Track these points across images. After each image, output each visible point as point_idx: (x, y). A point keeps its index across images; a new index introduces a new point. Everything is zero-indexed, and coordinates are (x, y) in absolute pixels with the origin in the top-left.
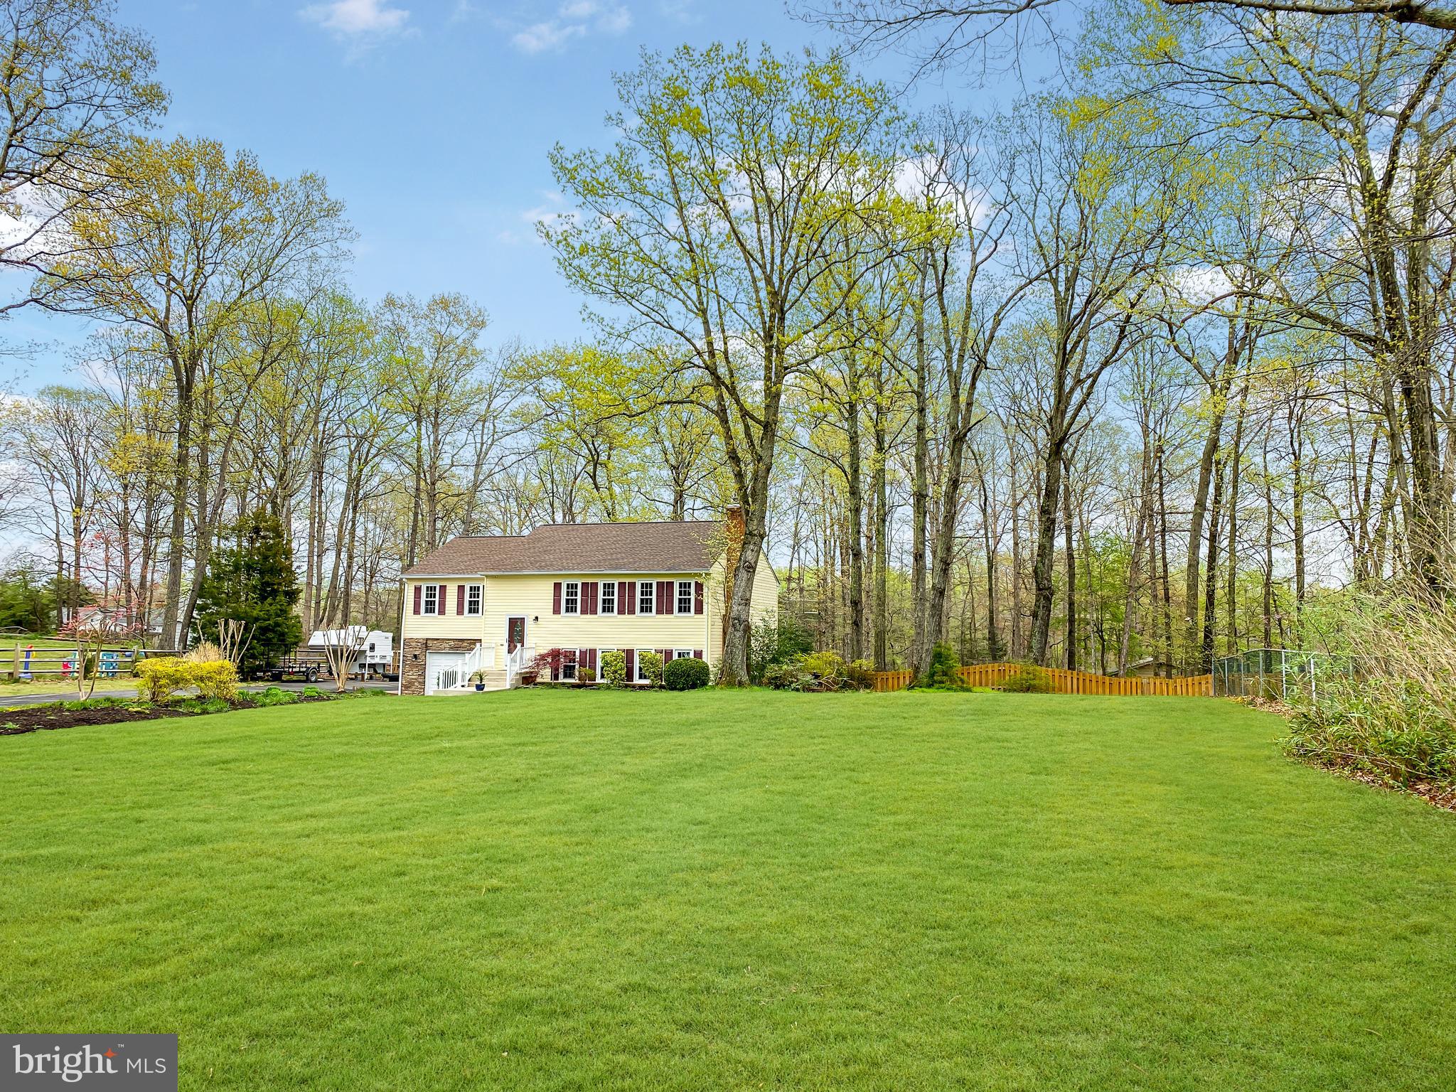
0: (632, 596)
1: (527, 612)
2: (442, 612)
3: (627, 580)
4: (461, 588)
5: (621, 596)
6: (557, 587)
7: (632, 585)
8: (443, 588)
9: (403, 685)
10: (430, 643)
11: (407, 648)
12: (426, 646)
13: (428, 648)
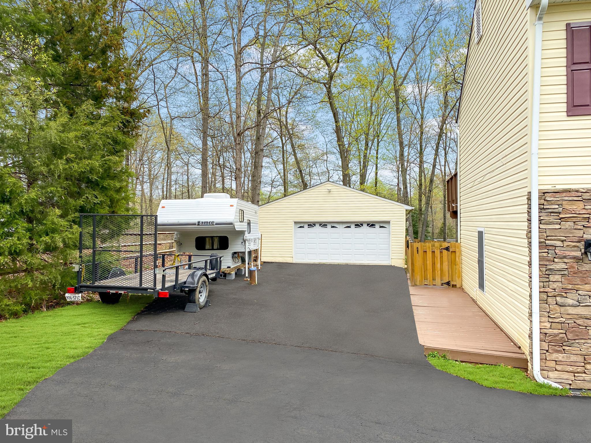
9: (544, 335)
11: (552, 218)
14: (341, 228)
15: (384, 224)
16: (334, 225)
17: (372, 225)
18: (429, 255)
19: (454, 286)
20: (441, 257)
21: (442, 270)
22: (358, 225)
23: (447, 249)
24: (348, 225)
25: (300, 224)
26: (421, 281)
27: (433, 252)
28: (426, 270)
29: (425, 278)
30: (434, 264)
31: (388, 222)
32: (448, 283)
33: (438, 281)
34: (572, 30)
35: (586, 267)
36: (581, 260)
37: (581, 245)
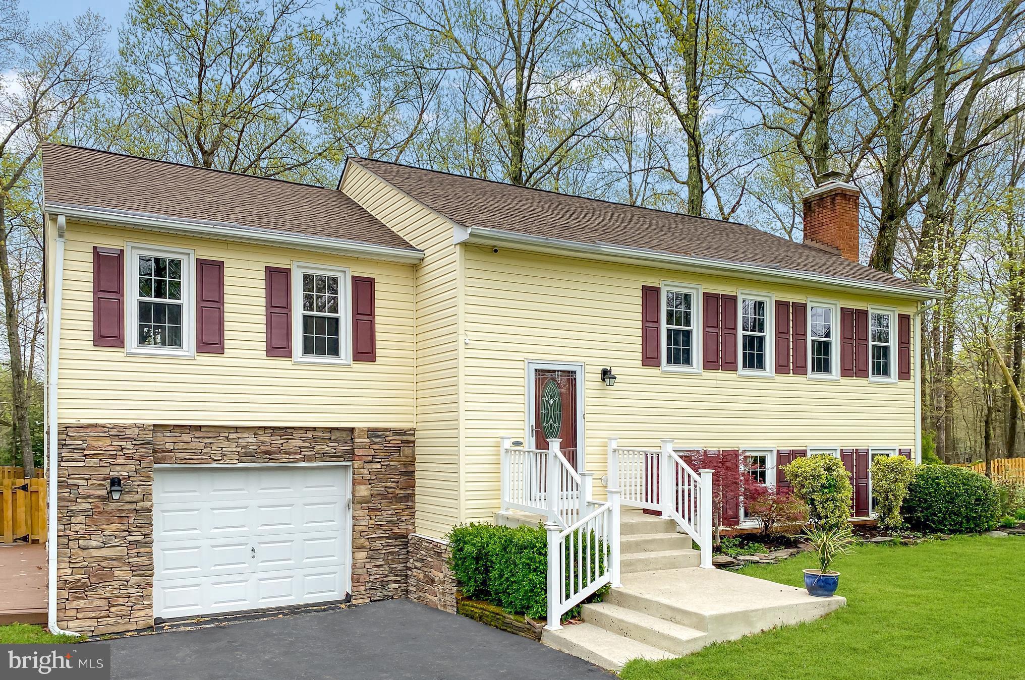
0: (801, 336)
1: (582, 357)
2: (211, 341)
4: (278, 279)
5: (781, 333)
6: (650, 295)
7: (801, 310)
8: (211, 272)
9: (63, 583)
10: (166, 441)
11: (75, 455)
12: (155, 451)
13: (160, 455)
20: (15, 500)
21: (14, 520)
33: (8, 537)
34: (97, 255)
35: (112, 506)
36: (107, 498)
37: (107, 483)
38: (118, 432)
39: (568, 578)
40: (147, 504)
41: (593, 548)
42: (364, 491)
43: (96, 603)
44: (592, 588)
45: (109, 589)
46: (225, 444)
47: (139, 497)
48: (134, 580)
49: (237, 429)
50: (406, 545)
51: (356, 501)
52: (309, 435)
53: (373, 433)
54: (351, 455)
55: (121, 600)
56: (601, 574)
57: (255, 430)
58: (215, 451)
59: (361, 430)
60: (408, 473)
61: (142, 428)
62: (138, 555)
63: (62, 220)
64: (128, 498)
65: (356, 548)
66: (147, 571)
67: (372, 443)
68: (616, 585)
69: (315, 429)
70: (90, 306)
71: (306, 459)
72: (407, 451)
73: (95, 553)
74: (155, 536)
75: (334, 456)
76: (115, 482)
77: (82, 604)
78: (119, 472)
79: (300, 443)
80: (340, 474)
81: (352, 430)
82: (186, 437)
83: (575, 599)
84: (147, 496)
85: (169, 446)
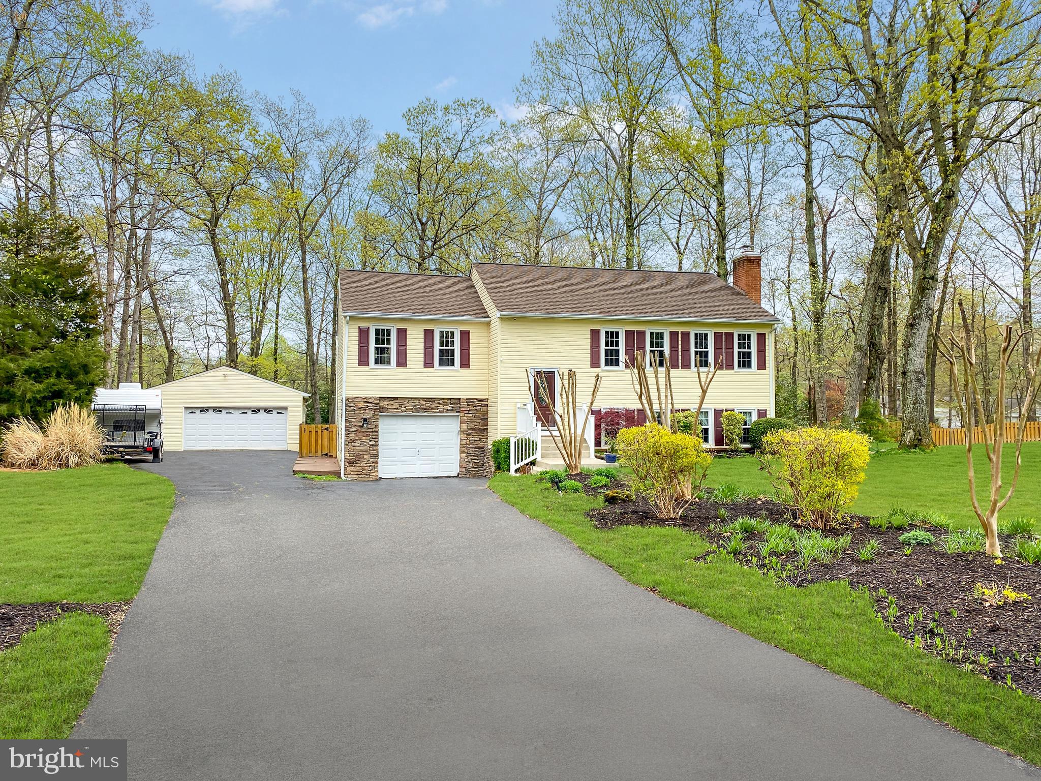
0: (686, 349)
1: (559, 364)
2: (402, 362)
3: (680, 329)
4: (429, 334)
5: (673, 348)
6: (595, 334)
7: (686, 335)
8: (402, 333)
9: (346, 459)
10: (384, 404)
11: (350, 409)
12: (380, 408)
13: (382, 410)
14: (236, 414)
15: (281, 410)
16: (229, 410)
17: (269, 411)
18: (314, 433)
19: (331, 456)
20: (322, 435)
21: (322, 445)
22: (255, 411)
23: (327, 429)
24: (244, 410)
25: (191, 410)
26: (306, 454)
27: (316, 432)
28: (310, 445)
29: (310, 452)
30: (316, 441)
31: (286, 409)
32: (327, 455)
33: (319, 453)
34: (360, 330)
35: (364, 430)
36: (362, 427)
37: (362, 420)
38: (366, 400)
39: (518, 455)
40: (377, 429)
41: (529, 445)
42: (465, 426)
43: (358, 468)
44: (529, 460)
45: (363, 463)
46: (407, 405)
47: (374, 426)
48: (371, 460)
49: (412, 398)
50: (483, 452)
51: (462, 431)
52: (441, 401)
53: (469, 400)
54: (458, 410)
55: (367, 468)
56: (533, 455)
57: (419, 399)
58: (403, 408)
59: (464, 399)
60: (485, 419)
61: (375, 398)
62: (373, 450)
63: (348, 318)
64: (369, 426)
65: (462, 452)
66: (376, 457)
67: (468, 405)
68: (539, 459)
69: (443, 399)
70: (357, 350)
71: (440, 412)
72: (484, 409)
73: (357, 448)
74: (379, 443)
75: (452, 410)
76: (365, 420)
77: (352, 468)
78: (366, 416)
79: (438, 405)
80: (455, 418)
81: (460, 399)
82: (392, 402)
83: (522, 464)
84: (377, 426)
85: (385, 406)
